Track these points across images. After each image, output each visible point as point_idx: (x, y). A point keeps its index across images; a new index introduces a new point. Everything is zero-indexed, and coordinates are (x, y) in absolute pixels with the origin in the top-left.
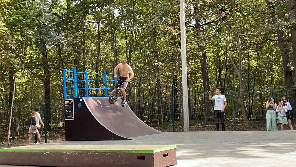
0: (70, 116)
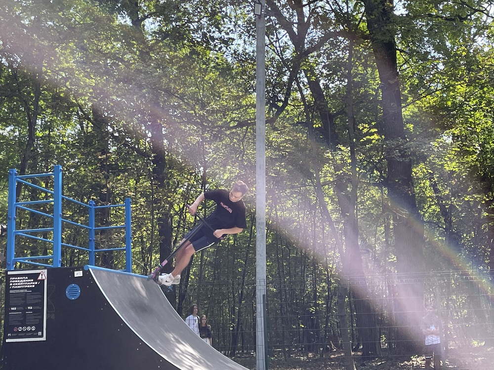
0: (29, 328)
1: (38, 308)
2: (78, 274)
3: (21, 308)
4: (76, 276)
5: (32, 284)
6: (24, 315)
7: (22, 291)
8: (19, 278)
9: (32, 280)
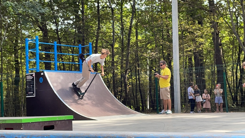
0: (31, 93)
1: (33, 86)
2: (42, 74)
3: (29, 86)
4: (42, 75)
5: (31, 78)
6: (30, 88)
7: (29, 80)
8: (29, 76)
9: (31, 76)
